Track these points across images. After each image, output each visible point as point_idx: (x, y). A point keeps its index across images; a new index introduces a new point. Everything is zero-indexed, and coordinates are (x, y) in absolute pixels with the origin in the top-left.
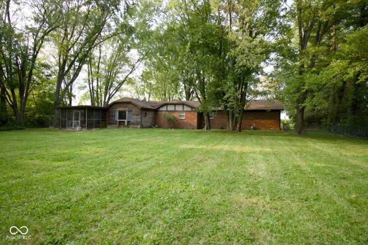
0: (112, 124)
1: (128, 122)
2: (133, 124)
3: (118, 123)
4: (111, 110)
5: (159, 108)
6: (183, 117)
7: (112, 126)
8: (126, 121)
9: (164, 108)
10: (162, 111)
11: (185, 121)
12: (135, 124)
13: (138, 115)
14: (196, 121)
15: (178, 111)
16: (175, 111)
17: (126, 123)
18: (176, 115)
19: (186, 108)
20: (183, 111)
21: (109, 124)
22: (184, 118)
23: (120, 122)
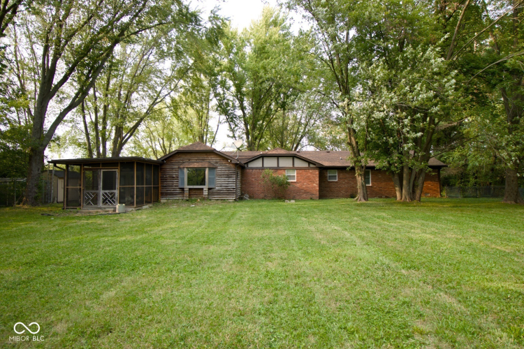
0: (172, 194)
1: (209, 189)
2: (219, 193)
3: (187, 193)
4: (167, 167)
5: (247, 163)
6: (293, 177)
7: (172, 198)
8: (205, 188)
9: (258, 164)
10: (252, 169)
11: (298, 185)
12: (224, 194)
13: (228, 176)
14: (316, 185)
15: (284, 169)
16: (278, 169)
17: (206, 193)
18: (280, 176)
19: (298, 164)
20: (293, 168)
21: (165, 194)
22: (295, 181)
23: (190, 189)
